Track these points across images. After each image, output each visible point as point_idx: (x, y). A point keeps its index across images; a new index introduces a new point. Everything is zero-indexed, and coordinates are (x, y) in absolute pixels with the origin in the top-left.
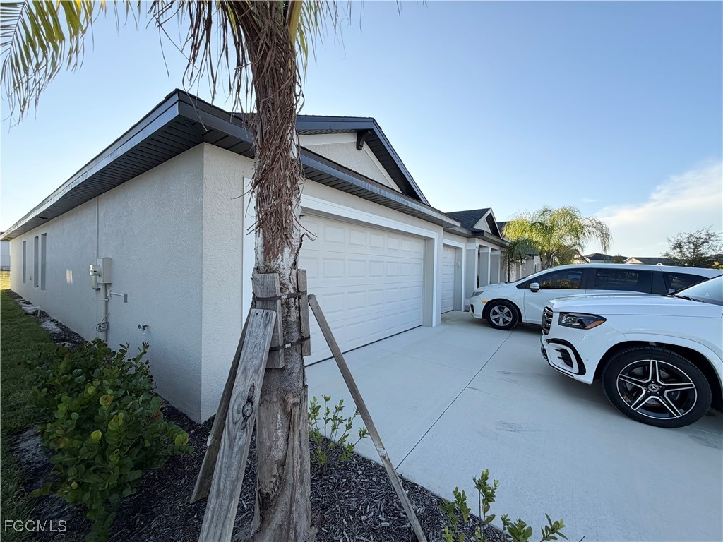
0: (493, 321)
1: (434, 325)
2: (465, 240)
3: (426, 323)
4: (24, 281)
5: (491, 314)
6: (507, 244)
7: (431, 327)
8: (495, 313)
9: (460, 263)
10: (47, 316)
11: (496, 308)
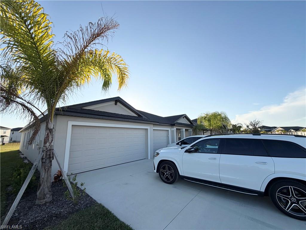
1: (149, 158)
2: (170, 127)
3: (146, 158)
4: (23, 147)
10: (27, 158)
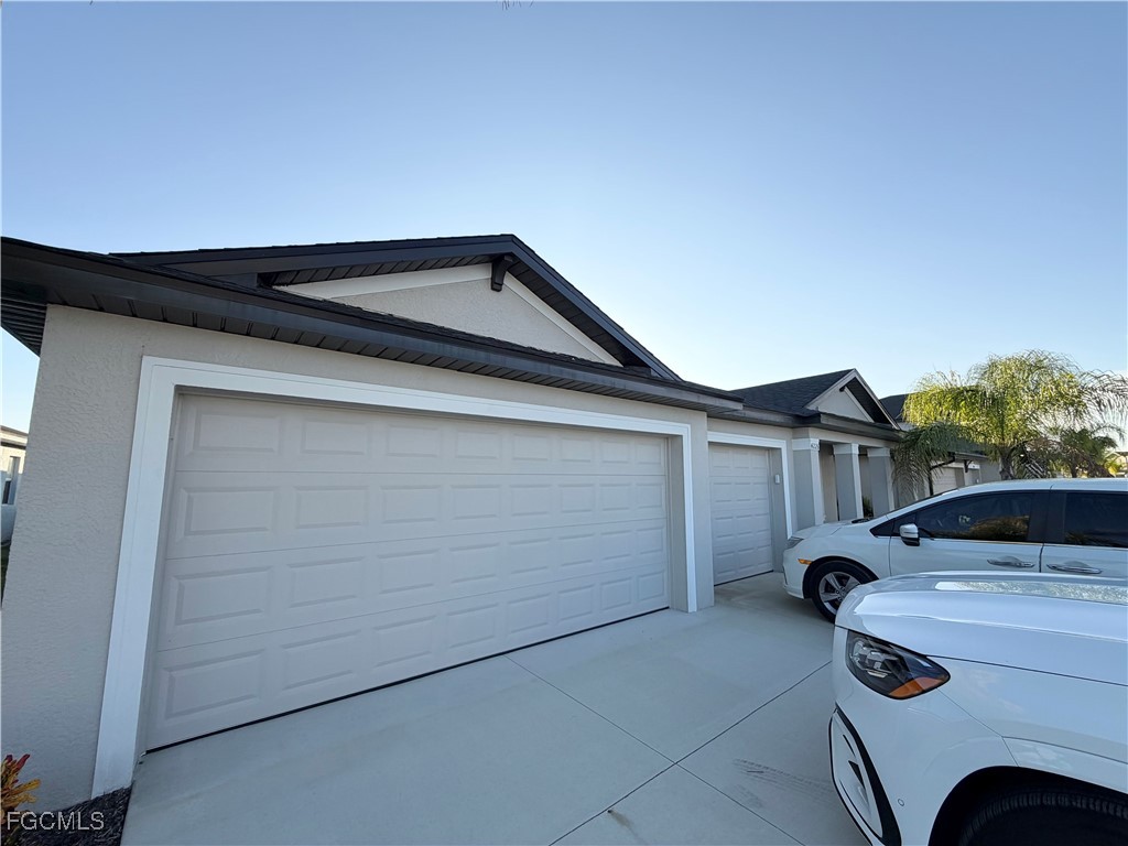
0: (827, 605)
1: (693, 607)
2: (787, 433)
3: (674, 604)
5: (821, 590)
6: (902, 435)
7: (687, 612)
8: (829, 589)
9: (778, 477)
11: (831, 578)
